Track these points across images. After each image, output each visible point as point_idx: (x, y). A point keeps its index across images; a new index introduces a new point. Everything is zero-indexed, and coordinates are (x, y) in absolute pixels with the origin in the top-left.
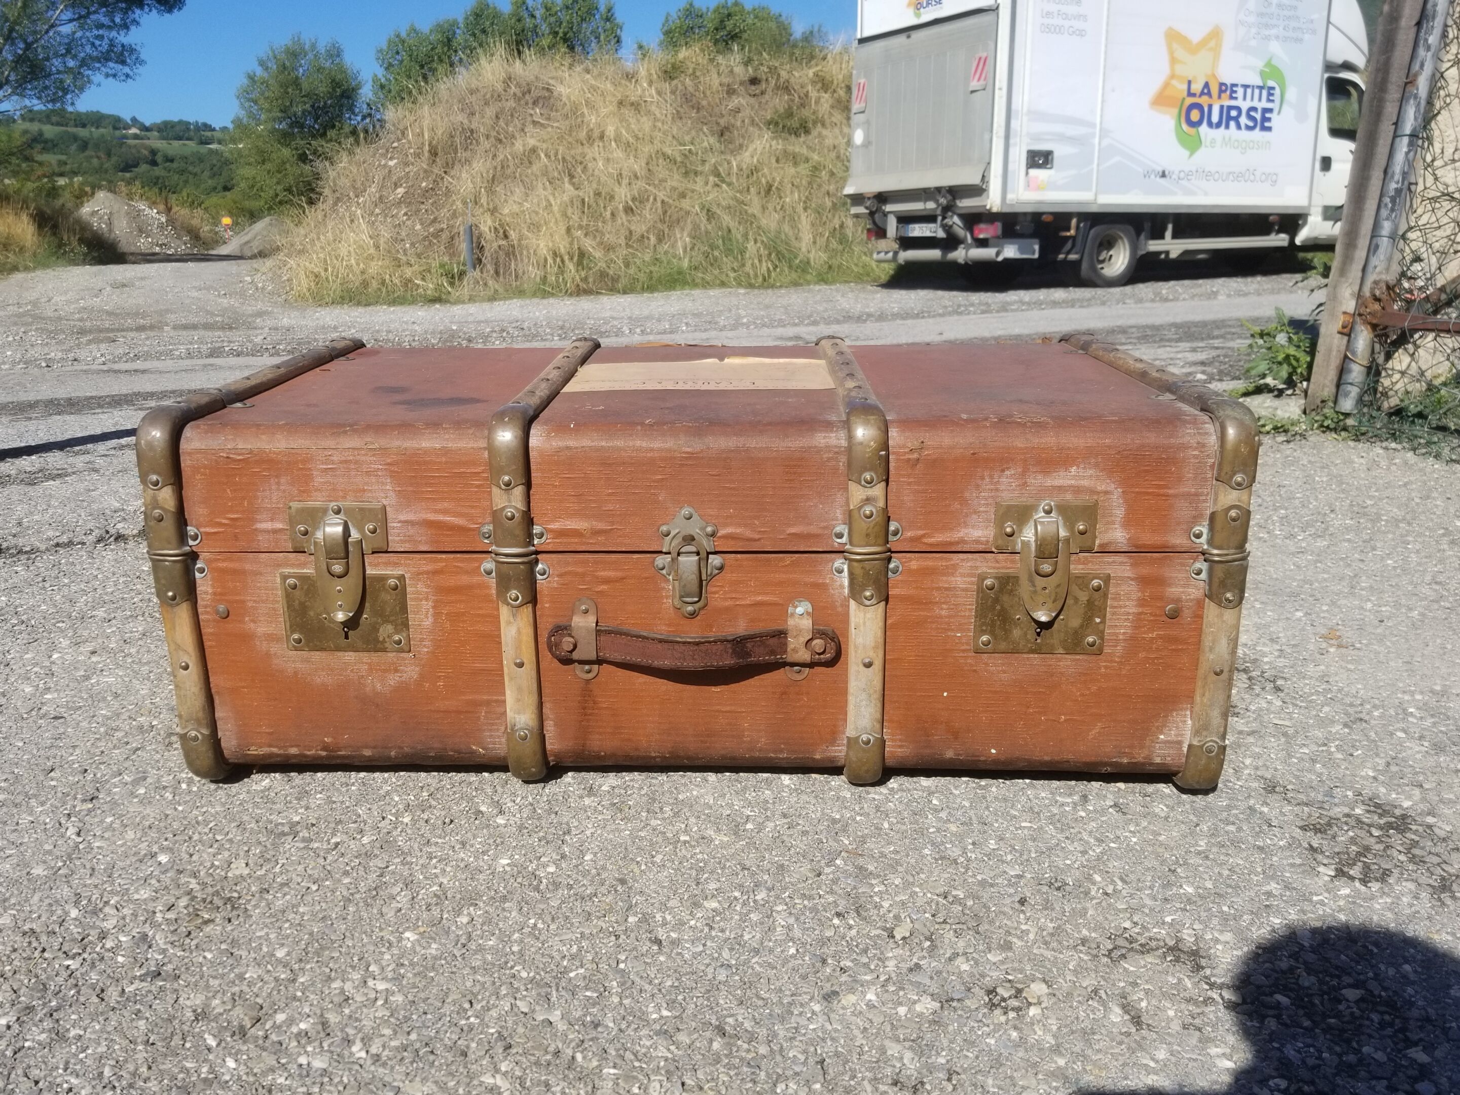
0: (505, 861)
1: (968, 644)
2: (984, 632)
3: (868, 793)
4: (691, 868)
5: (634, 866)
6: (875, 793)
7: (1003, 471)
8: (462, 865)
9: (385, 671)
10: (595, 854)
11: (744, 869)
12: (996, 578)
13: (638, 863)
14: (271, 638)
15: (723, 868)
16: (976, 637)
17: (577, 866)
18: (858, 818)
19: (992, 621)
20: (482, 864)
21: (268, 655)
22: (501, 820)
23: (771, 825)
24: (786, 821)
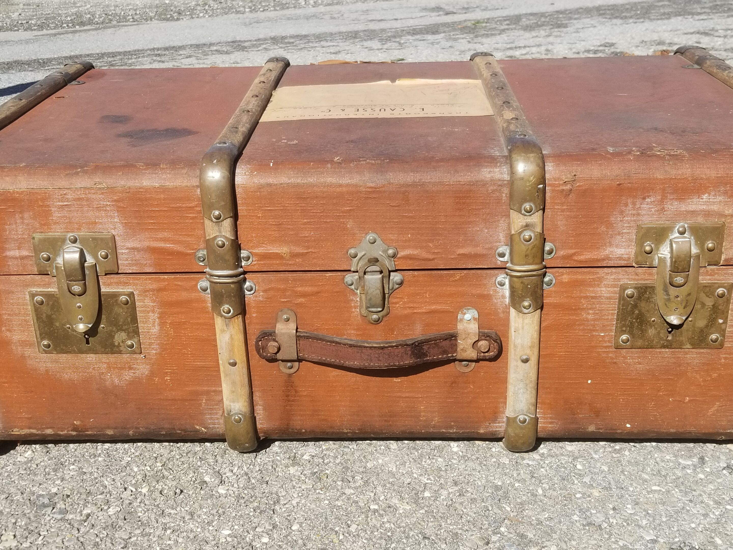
0: (227, 532)
1: (609, 341)
2: (624, 332)
3: (523, 459)
4: (381, 538)
5: (333, 536)
6: (529, 459)
7: (644, 198)
8: (191, 536)
9: (122, 369)
10: (301, 524)
11: (425, 538)
12: (635, 288)
13: (336, 532)
14: (24, 343)
15: (407, 538)
16: (617, 337)
17: (286, 536)
18: (517, 485)
19: (631, 323)
20: (207, 535)
21: (23, 357)
22: (222, 490)
23: (444, 493)
24: (456, 488)
